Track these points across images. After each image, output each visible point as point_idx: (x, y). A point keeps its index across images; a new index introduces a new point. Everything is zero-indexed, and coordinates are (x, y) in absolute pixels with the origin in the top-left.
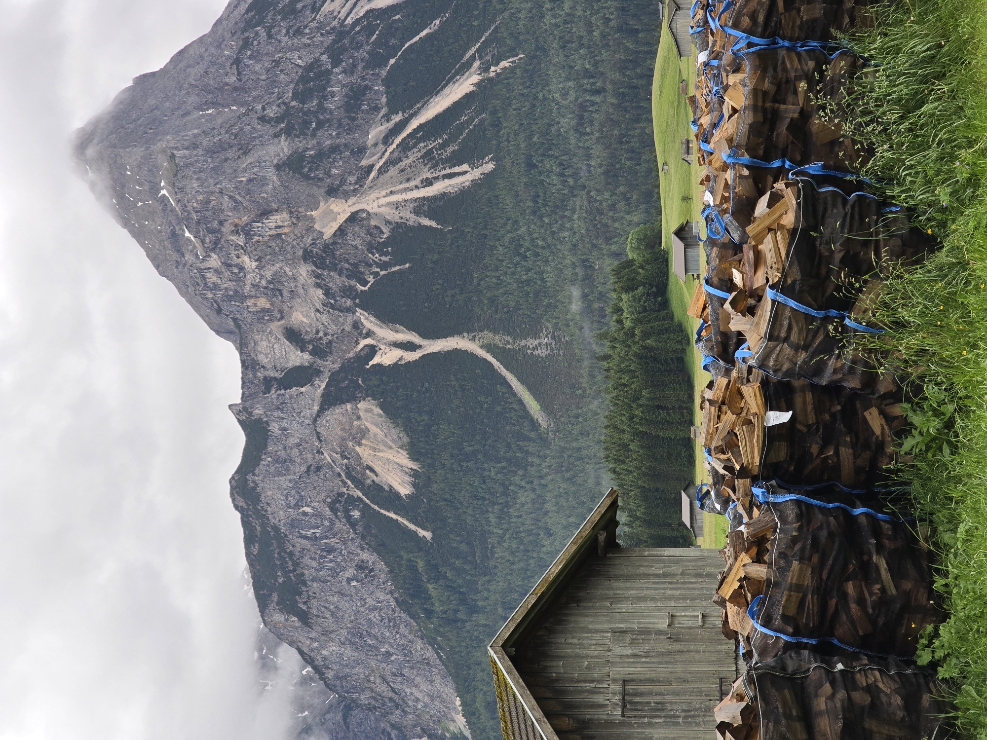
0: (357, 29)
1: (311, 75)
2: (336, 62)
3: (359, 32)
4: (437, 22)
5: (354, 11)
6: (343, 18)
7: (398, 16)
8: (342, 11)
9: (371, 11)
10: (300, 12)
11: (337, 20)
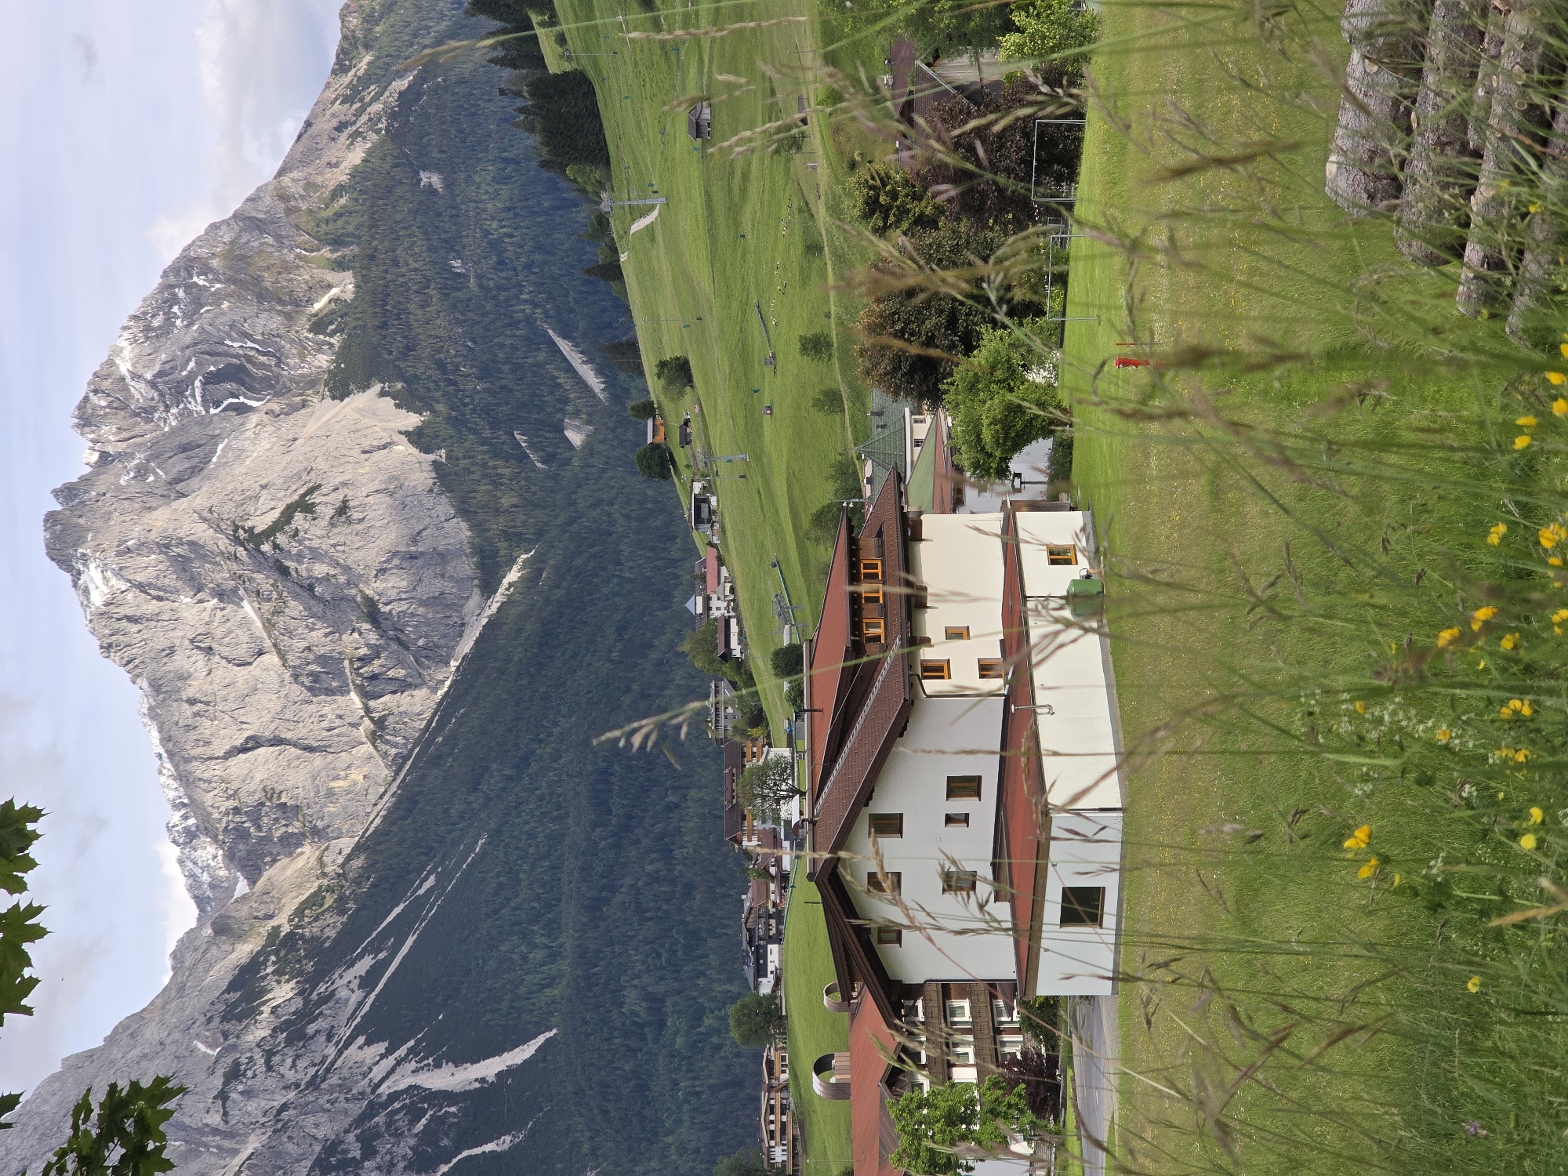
0: (397, 1105)
1: (333, 1160)
2: (369, 1152)
3: (398, 1111)
4: (508, 1138)
5: (392, 1078)
6: (376, 1081)
7: (453, 1109)
8: (375, 1069)
9: (416, 1087)
10: (312, 1038)
11: (367, 1080)
